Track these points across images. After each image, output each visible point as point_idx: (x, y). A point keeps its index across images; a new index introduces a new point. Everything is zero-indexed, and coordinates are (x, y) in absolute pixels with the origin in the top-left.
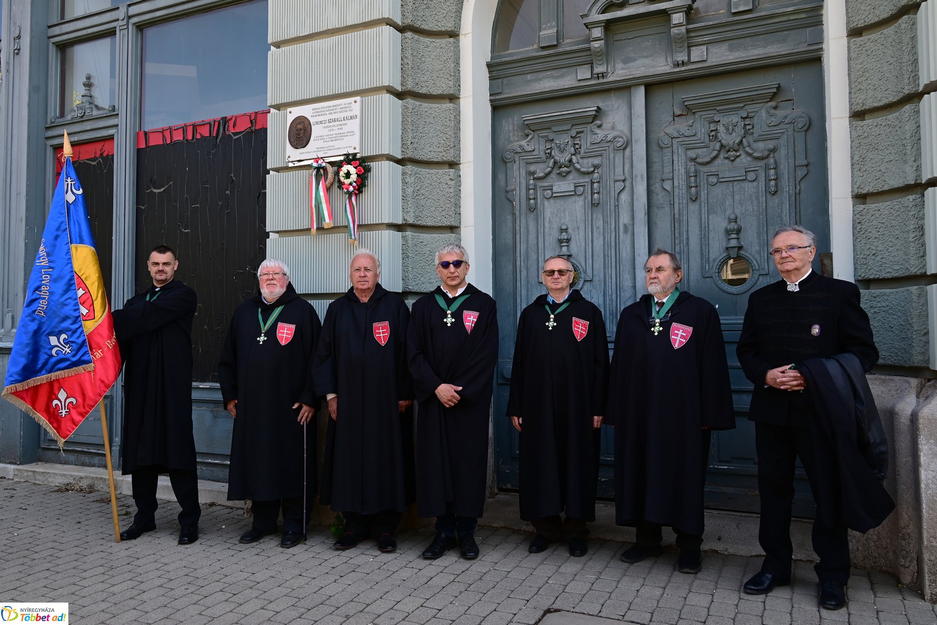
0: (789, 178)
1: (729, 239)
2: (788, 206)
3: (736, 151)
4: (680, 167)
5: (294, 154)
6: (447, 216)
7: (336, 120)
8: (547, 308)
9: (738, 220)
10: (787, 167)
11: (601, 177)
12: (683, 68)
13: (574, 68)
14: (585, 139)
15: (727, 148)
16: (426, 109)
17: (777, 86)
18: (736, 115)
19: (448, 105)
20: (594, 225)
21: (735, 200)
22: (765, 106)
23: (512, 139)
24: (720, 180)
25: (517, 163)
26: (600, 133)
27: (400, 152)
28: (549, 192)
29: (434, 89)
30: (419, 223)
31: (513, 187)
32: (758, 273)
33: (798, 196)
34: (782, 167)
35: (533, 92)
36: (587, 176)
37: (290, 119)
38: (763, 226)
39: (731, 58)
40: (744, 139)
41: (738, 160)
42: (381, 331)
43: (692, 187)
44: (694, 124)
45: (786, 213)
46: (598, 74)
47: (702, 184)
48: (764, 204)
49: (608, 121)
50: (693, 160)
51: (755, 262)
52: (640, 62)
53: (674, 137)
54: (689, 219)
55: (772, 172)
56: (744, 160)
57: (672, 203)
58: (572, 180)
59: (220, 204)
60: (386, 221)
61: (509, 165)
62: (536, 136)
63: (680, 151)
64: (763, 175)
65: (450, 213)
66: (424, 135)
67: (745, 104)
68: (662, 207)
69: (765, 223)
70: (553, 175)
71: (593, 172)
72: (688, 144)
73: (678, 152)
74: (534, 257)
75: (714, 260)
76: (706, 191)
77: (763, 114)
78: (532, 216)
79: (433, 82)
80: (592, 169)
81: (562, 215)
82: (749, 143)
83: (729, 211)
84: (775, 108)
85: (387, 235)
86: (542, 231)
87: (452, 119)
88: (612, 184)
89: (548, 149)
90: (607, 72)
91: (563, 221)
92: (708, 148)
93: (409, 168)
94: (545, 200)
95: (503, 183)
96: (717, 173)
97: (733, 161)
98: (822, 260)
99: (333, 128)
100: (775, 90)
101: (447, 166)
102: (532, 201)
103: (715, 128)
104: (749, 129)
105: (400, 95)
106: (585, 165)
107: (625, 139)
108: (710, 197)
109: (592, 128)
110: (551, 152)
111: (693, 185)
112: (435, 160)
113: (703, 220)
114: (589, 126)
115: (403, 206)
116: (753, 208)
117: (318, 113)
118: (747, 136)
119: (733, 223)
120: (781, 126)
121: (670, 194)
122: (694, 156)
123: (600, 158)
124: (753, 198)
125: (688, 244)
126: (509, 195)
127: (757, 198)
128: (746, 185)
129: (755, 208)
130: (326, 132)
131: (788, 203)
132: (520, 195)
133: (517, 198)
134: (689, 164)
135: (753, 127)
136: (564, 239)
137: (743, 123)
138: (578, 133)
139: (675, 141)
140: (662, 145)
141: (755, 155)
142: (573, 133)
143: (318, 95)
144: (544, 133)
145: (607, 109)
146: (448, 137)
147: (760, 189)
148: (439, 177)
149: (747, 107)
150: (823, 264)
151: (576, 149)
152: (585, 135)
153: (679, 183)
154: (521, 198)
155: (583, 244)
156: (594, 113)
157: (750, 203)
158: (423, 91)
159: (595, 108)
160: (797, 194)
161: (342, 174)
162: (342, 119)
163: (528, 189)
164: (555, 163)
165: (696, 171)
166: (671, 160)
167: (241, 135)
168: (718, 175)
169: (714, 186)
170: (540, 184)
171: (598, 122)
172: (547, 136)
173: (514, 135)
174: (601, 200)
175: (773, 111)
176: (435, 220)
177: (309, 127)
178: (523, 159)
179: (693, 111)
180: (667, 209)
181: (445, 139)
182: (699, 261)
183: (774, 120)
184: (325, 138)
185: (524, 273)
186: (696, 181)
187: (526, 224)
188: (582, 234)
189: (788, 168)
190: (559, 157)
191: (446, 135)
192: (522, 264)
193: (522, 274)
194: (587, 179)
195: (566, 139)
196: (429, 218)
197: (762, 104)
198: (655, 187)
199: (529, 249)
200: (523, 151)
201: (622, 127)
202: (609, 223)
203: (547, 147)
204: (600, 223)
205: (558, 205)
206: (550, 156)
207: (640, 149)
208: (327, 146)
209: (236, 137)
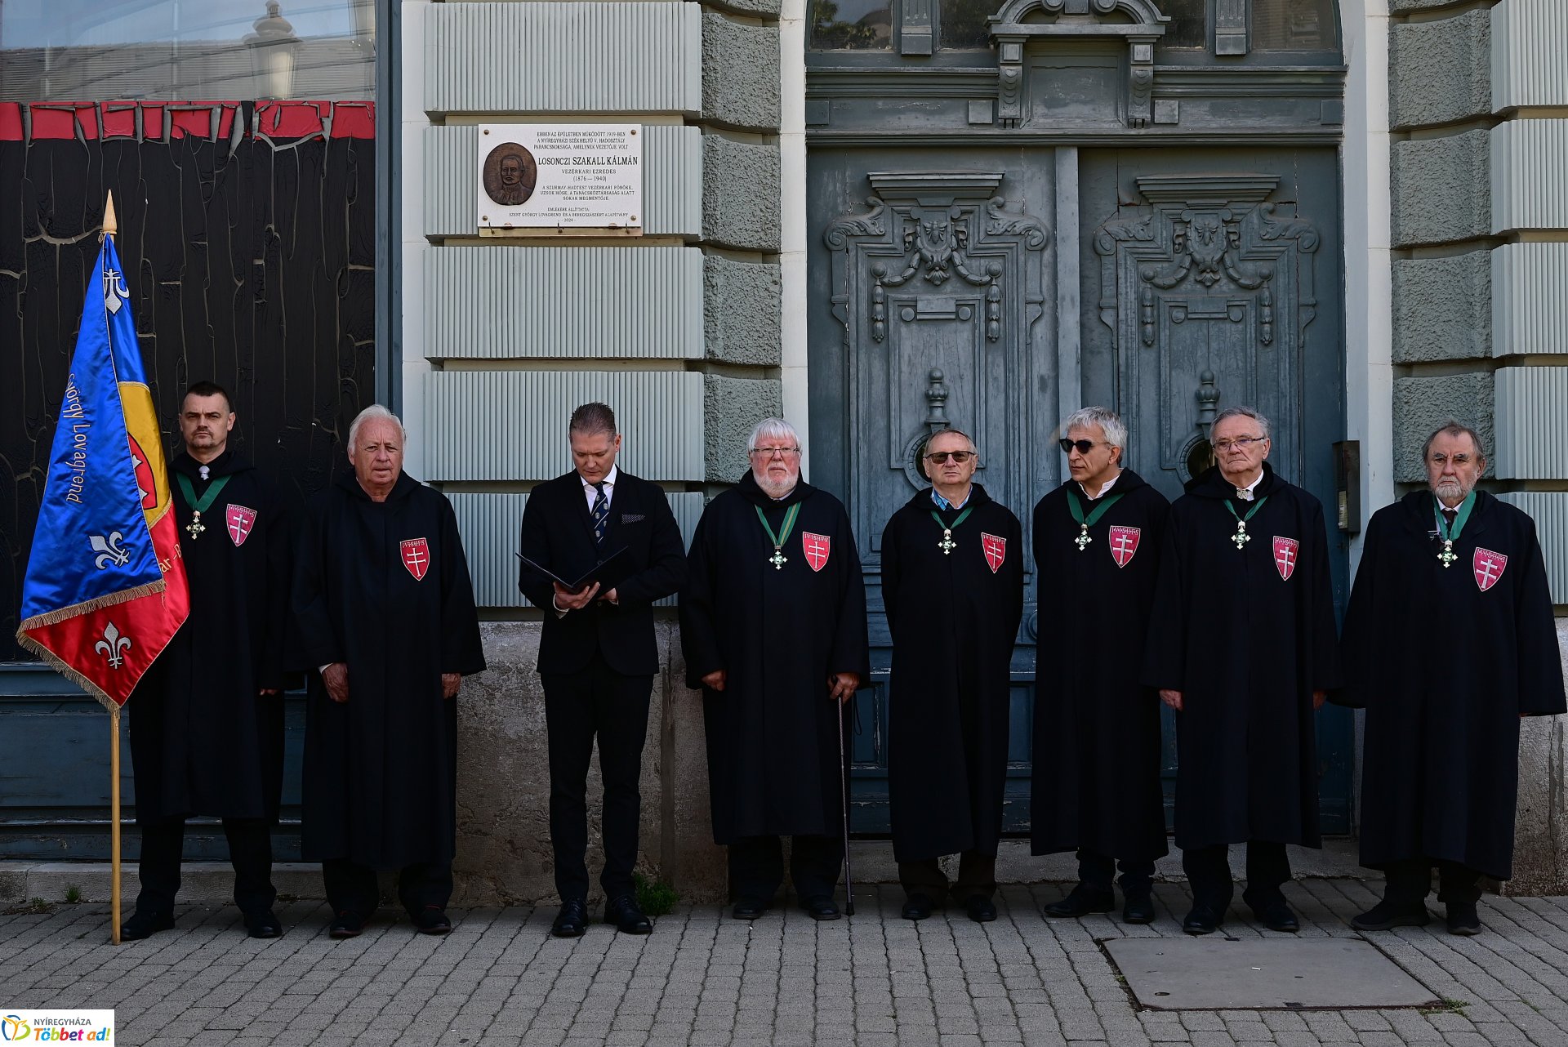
0: (1289, 323)
1: (1202, 411)
2: (1287, 365)
3: (1214, 272)
4: (1129, 290)
5: (495, 215)
7: (591, 161)
8: (936, 517)
9: (1215, 381)
10: (1287, 305)
13: (964, 102)
14: (976, 225)
15: (1201, 267)
16: (735, 153)
17: (1277, 180)
18: (1215, 216)
20: (989, 375)
21: (1211, 350)
22: (1257, 207)
23: (841, 209)
24: (1190, 316)
25: (852, 253)
26: (1003, 220)
27: (701, 228)
28: (910, 310)
31: (844, 297)
33: (1301, 350)
34: (1280, 304)
35: (889, 133)
36: (978, 289)
37: (486, 147)
38: (1252, 392)
39: (1214, 125)
40: (1226, 255)
41: (1216, 286)
42: (415, 554)
43: (1148, 323)
44: (1151, 222)
45: (1285, 376)
46: (1005, 119)
47: (1162, 320)
48: (1254, 359)
49: (1014, 200)
50: (1148, 279)
52: (1073, 109)
53: (1120, 240)
54: (1140, 375)
55: (1267, 311)
57: (1115, 346)
58: (951, 292)
60: (694, 355)
61: (836, 255)
62: (889, 210)
63: (1129, 263)
64: (1253, 313)
67: (1229, 200)
68: (1099, 352)
69: (1255, 388)
70: (917, 282)
71: (989, 283)
72: (1142, 253)
73: (1126, 263)
74: (882, 423)
75: (1179, 443)
76: (1167, 332)
77: (1255, 218)
78: (877, 351)
79: (744, 103)
80: (987, 278)
81: (933, 353)
82: (1233, 261)
83: (1201, 368)
84: (1272, 212)
86: (897, 378)
88: (1022, 307)
89: (908, 234)
90: (1020, 118)
91: (933, 364)
92: (1171, 263)
94: (902, 323)
95: (823, 287)
96: (1185, 305)
97: (1208, 287)
99: (584, 175)
100: (1274, 186)
101: (760, 257)
102: (880, 325)
103: (1183, 233)
104: (1234, 241)
106: (976, 270)
107: (1045, 233)
108: (1173, 341)
109: (990, 208)
110: (914, 241)
111: (1149, 320)
112: (747, 245)
113: (1163, 377)
114: (983, 205)
116: (1238, 365)
117: (551, 142)
118: (1231, 251)
119: (1209, 386)
120: (1280, 242)
121: (1113, 331)
122: (1151, 274)
123: (1001, 261)
124: (1238, 348)
125: (1138, 414)
126: (836, 311)
127: (1244, 350)
128: (1228, 326)
129: (1240, 364)
130: (568, 180)
131: (1287, 360)
132: (857, 309)
133: (852, 318)
134: (1143, 285)
135: (1239, 238)
136: (939, 396)
137: (1225, 229)
138: (964, 213)
139: (1121, 246)
140: (1102, 250)
141: (1242, 281)
142: (956, 212)
143: (546, 107)
144: (904, 207)
145: (1012, 178)
146: (770, 206)
147: (1248, 335)
148: (753, 276)
149: (1232, 206)
151: (959, 241)
152: (977, 220)
153: (1127, 315)
154: (860, 315)
155: (970, 406)
156: (995, 184)
157: (1233, 356)
158: (731, 119)
159: (1000, 177)
160: (1301, 348)
162: (605, 160)
163: (872, 302)
164: (922, 260)
165: (1153, 299)
166: (1114, 276)
167: (293, 145)
168: (1186, 307)
169: (1179, 325)
170: (894, 295)
171: (1000, 199)
172: (907, 212)
173: (845, 202)
174: (1001, 333)
175: (1268, 217)
176: (747, 353)
177: (532, 168)
178: (863, 248)
179: (1151, 201)
180: (1106, 357)
181: (763, 208)
182: (1155, 443)
183: (1270, 232)
184: (569, 192)
185: (863, 452)
186: (1153, 315)
187: (867, 364)
188: (968, 388)
189: (1289, 307)
190: (929, 251)
191: (765, 201)
192: (861, 435)
193: (861, 452)
194: (978, 295)
195: (941, 221)
196: (739, 351)
197: (1255, 204)
198: (1089, 319)
199: (872, 409)
200: (864, 233)
201: (1039, 212)
202: (1016, 373)
203: (908, 232)
204: (1000, 372)
205: (925, 334)
206: (912, 248)
207: (1070, 254)
208: (573, 207)
209: (279, 148)
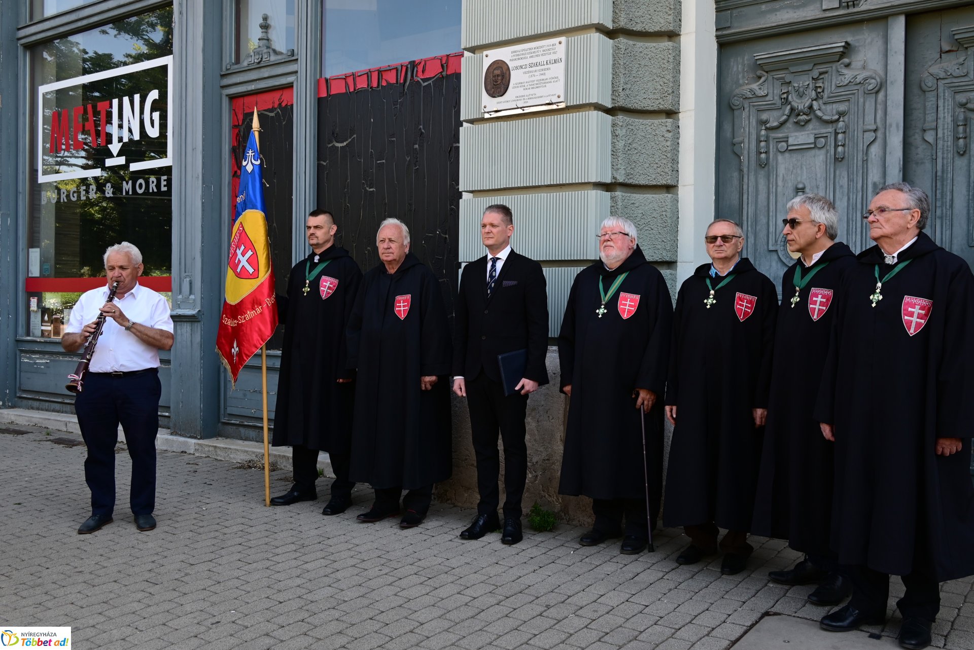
4: (946, 115)
5: (490, 104)
6: (662, 173)
7: (538, 64)
8: (708, 282)
11: (847, 127)
14: (830, 81)
16: (641, 50)
19: (666, 44)
20: (837, 184)
23: (741, 82)
25: (747, 110)
27: (610, 100)
28: (784, 144)
29: (650, 25)
30: (630, 181)
31: (741, 139)
35: (768, 26)
36: (830, 125)
37: (487, 63)
43: (960, 138)
44: (966, 61)
46: (847, 2)
47: (972, 134)
49: (858, 60)
50: (963, 105)
53: (940, 78)
54: (954, 177)
57: (935, 157)
58: (812, 129)
59: (408, 159)
60: (594, 180)
61: (736, 113)
62: (770, 78)
63: (947, 94)
65: (667, 170)
66: (638, 79)
68: (922, 163)
70: (789, 125)
71: (837, 121)
72: (958, 86)
73: (944, 96)
74: (764, 221)
78: (762, 173)
79: (650, 17)
80: (836, 117)
81: (799, 172)
85: (594, 196)
86: (774, 190)
87: (671, 60)
88: (860, 135)
89: (784, 93)
90: (859, 0)
91: (799, 179)
93: (621, 118)
94: (779, 154)
95: (728, 134)
99: (534, 73)
101: (664, 115)
102: (763, 156)
105: (611, 34)
106: (829, 112)
107: (878, 80)
109: (839, 67)
110: (787, 97)
111: (961, 136)
112: (650, 108)
113: (972, 178)
114: (834, 66)
115: (612, 162)
117: (518, 56)
121: (933, 147)
122: (965, 101)
123: (847, 104)
125: (953, 205)
126: (736, 149)
130: (526, 78)
132: (748, 147)
133: (746, 152)
134: (958, 110)
138: (821, 74)
139: (941, 83)
140: (925, 88)
142: (815, 74)
143: (518, 36)
144: (780, 74)
145: (857, 44)
146: (666, 81)
148: (654, 128)
151: (817, 93)
152: (830, 77)
153: (944, 133)
154: (751, 151)
156: (841, 49)
158: (638, 28)
159: (843, 44)
162: (545, 63)
163: (759, 141)
164: (792, 109)
165: (966, 119)
166: (935, 106)
167: (430, 82)
170: (773, 135)
171: (846, 60)
172: (783, 78)
173: (744, 77)
174: (846, 154)
176: (649, 178)
177: (508, 73)
178: (754, 106)
179: (965, 46)
180: (928, 165)
181: (662, 83)
184: (526, 85)
185: (752, 240)
186: (965, 131)
187: (755, 182)
190: (797, 102)
191: (663, 79)
192: (749, 229)
193: (749, 240)
194: (830, 129)
195: (806, 81)
196: (642, 176)
198: (915, 139)
199: (758, 211)
200: (754, 96)
201: (875, 65)
202: (855, 181)
203: (783, 91)
204: (844, 181)
205: (794, 159)
206: (786, 101)
207: (896, 93)
208: (528, 94)
209: (426, 84)
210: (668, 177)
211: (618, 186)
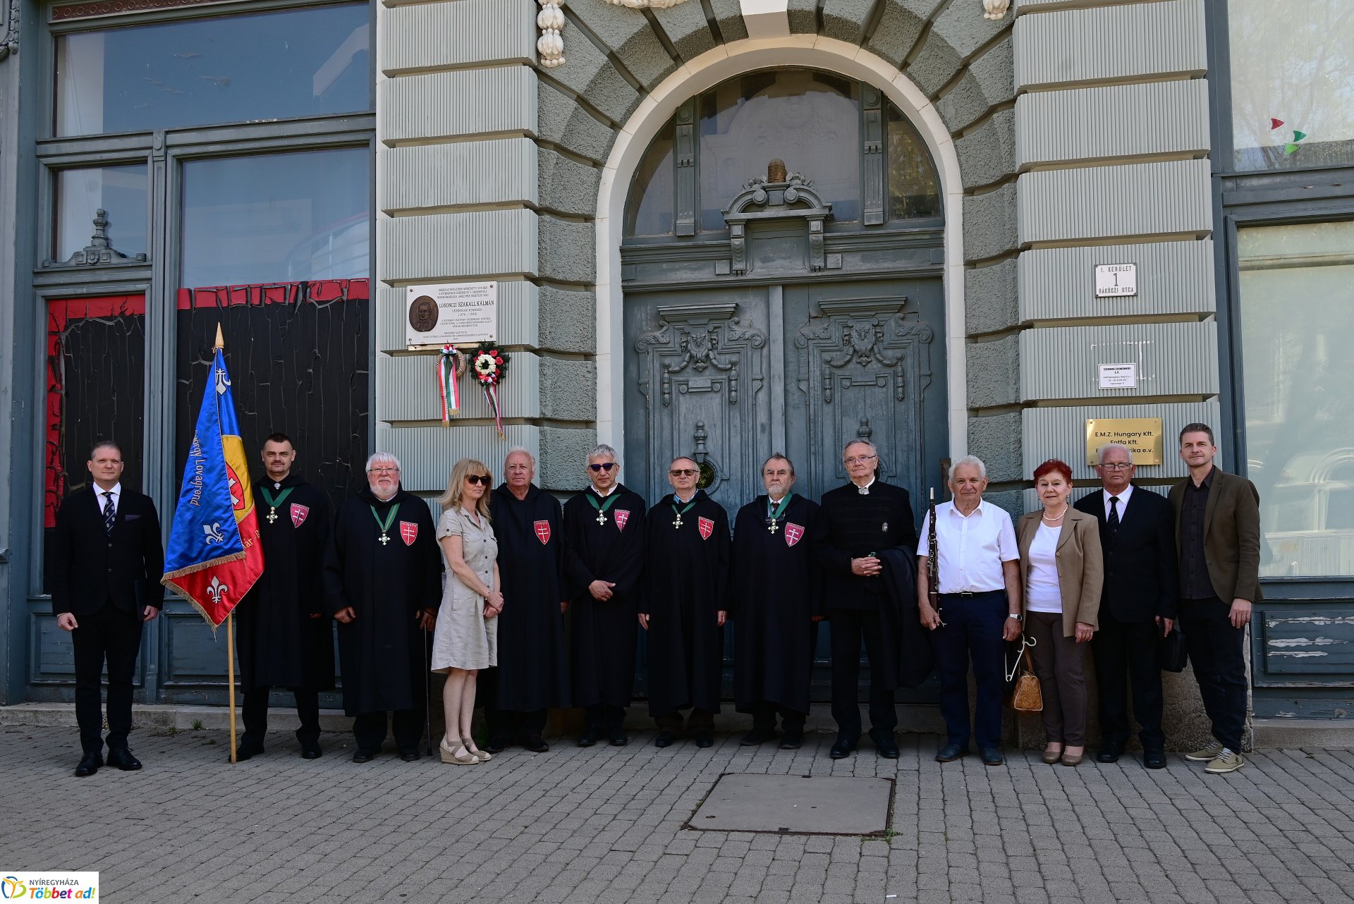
0: (914, 387)
2: (913, 412)
3: (868, 357)
4: (816, 369)
5: (415, 338)
6: (584, 410)
7: (468, 304)
8: (673, 507)
9: (869, 424)
10: (912, 376)
11: (738, 375)
12: (820, 274)
13: (712, 262)
14: (723, 335)
15: (860, 353)
16: (563, 297)
17: (905, 299)
18: (868, 323)
19: (583, 293)
20: (732, 423)
21: (867, 404)
22: (894, 316)
23: (645, 329)
24: (853, 384)
25: (651, 354)
26: (738, 331)
27: (538, 342)
28: (685, 387)
29: (570, 275)
30: (556, 417)
31: (647, 380)
32: (887, 475)
33: (922, 403)
34: (908, 375)
35: (669, 282)
36: (724, 373)
37: (412, 298)
38: (892, 429)
39: (864, 268)
40: (875, 346)
41: (869, 365)
43: (827, 389)
44: (829, 327)
45: (912, 420)
46: (737, 271)
47: (836, 386)
48: (893, 409)
49: (746, 319)
50: (828, 362)
51: (884, 464)
52: (779, 263)
53: (810, 339)
54: (823, 421)
55: (900, 379)
56: (875, 366)
57: (808, 403)
58: (709, 375)
59: (299, 383)
60: (527, 416)
61: (641, 356)
62: (671, 328)
63: (815, 353)
64: (892, 381)
65: (588, 407)
66: (561, 324)
67: (876, 312)
68: (797, 408)
70: (689, 370)
71: (730, 369)
72: (823, 347)
73: (813, 353)
76: (840, 394)
77: (892, 323)
78: (666, 411)
79: (570, 268)
80: (730, 366)
81: (699, 411)
82: (879, 350)
83: (861, 415)
84: (903, 319)
85: (529, 430)
86: (677, 427)
87: (590, 308)
88: (750, 383)
89: (683, 342)
90: (746, 270)
91: (699, 418)
92: (841, 352)
93: (548, 359)
94: (680, 395)
95: (634, 375)
96: (850, 377)
97: (865, 366)
98: (942, 465)
99: (464, 312)
100: (903, 303)
101: (583, 358)
102: (667, 396)
103: (849, 333)
104: (880, 337)
105: (536, 281)
106: (723, 361)
107: (763, 338)
108: (843, 400)
109: (730, 324)
110: (687, 345)
111: (828, 387)
112: (572, 351)
113: (837, 422)
114: (726, 322)
115: (540, 399)
116: (883, 413)
117: (446, 295)
118: (878, 343)
119: (865, 426)
120: (908, 337)
121: (806, 394)
122: (829, 359)
123: (737, 355)
124: (883, 403)
125: (822, 444)
126: (641, 388)
127: (887, 403)
128: (877, 390)
129: (885, 413)
130: (456, 316)
131: (913, 409)
132: (653, 387)
133: (651, 392)
134: (824, 366)
135: (883, 335)
136: (701, 437)
137: (874, 330)
138: (715, 328)
139: (811, 342)
140: (798, 345)
141: (885, 362)
142: (710, 328)
143: (445, 274)
144: (681, 325)
145: (744, 306)
146: (586, 327)
147: (889, 395)
148: (576, 369)
149: (878, 316)
150: (943, 468)
151: (713, 345)
152: (723, 332)
153: (814, 384)
154: (655, 391)
155: (720, 442)
156: (733, 310)
157: (880, 407)
158: (560, 277)
159: (734, 305)
160: (922, 401)
161: (478, 363)
162: (476, 303)
163: (662, 383)
164: (691, 357)
165: (830, 374)
166: (807, 362)
167: (327, 305)
169: (847, 390)
170: (675, 378)
171: (736, 319)
172: (682, 329)
173: (647, 325)
174: (738, 398)
175: (901, 322)
176: (571, 414)
177: (436, 309)
178: (657, 351)
179: (828, 315)
180: (802, 410)
181: (582, 328)
182: (833, 462)
183: (902, 331)
184: (452, 322)
185: (658, 471)
186: (830, 384)
187: (660, 419)
188: (719, 432)
189: (914, 377)
190: (696, 351)
191: (582, 324)
192: (656, 461)
194: (724, 376)
195: (702, 334)
196: (566, 412)
197: (891, 314)
198: (792, 387)
200: (657, 342)
201: (760, 325)
202: (746, 422)
203: (683, 340)
204: (737, 421)
205: (694, 401)
206: (686, 349)
207: (777, 349)
208: (458, 331)
209: (320, 307)
210: (589, 414)
211: (544, 421)
